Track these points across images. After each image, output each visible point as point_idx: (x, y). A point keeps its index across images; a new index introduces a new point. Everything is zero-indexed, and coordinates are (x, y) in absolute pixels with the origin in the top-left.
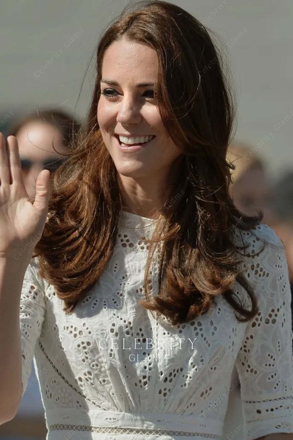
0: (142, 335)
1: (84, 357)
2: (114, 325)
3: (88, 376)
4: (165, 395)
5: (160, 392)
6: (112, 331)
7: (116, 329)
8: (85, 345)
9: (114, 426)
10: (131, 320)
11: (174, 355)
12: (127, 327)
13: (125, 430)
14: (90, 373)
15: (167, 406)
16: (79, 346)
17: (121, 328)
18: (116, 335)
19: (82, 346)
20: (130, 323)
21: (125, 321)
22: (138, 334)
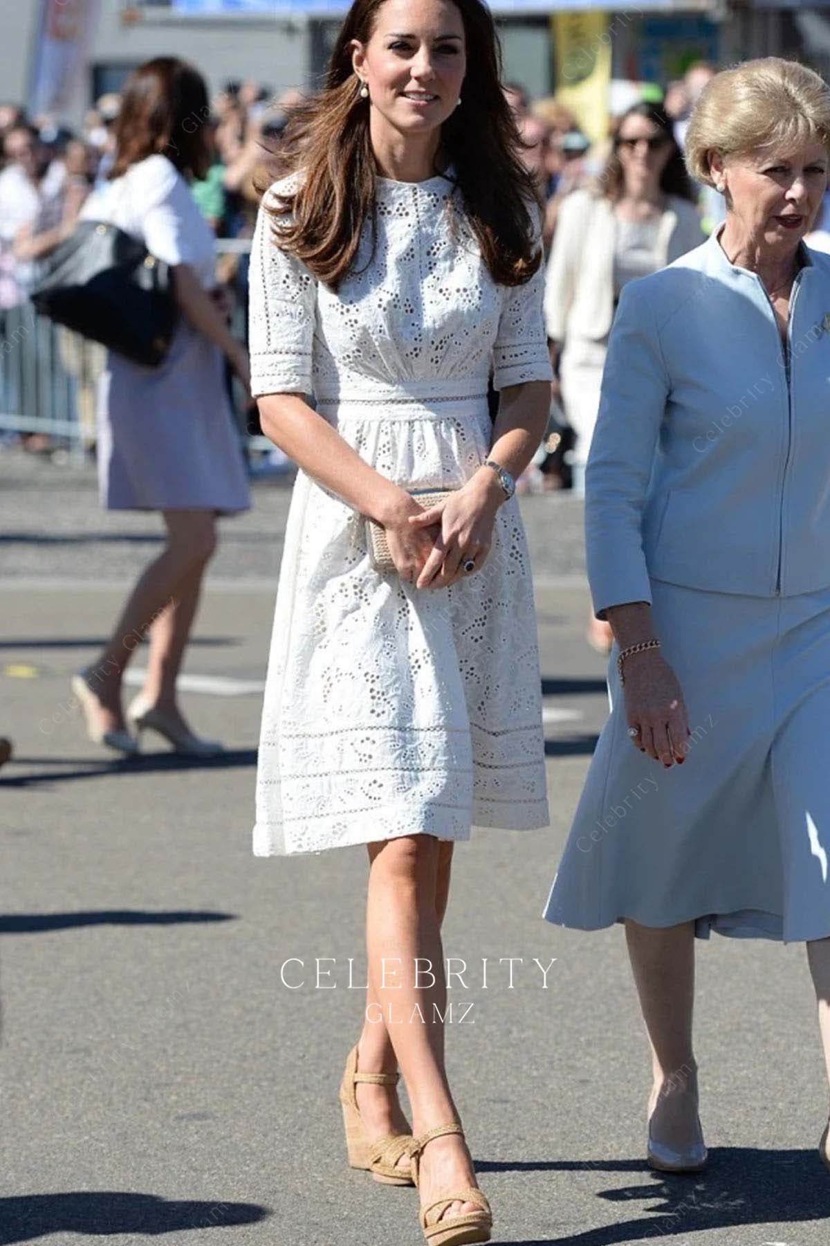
0: (410, 306)
1: (351, 335)
2: (381, 300)
3: (357, 354)
4: (437, 362)
5: (432, 360)
6: (380, 306)
7: (384, 304)
8: (353, 323)
9: (388, 398)
10: (398, 292)
11: (445, 323)
12: (394, 300)
13: (399, 402)
14: (359, 351)
15: (440, 372)
16: (346, 323)
17: (389, 303)
18: (385, 309)
19: (349, 324)
20: (397, 296)
21: (392, 294)
22: (405, 305)
